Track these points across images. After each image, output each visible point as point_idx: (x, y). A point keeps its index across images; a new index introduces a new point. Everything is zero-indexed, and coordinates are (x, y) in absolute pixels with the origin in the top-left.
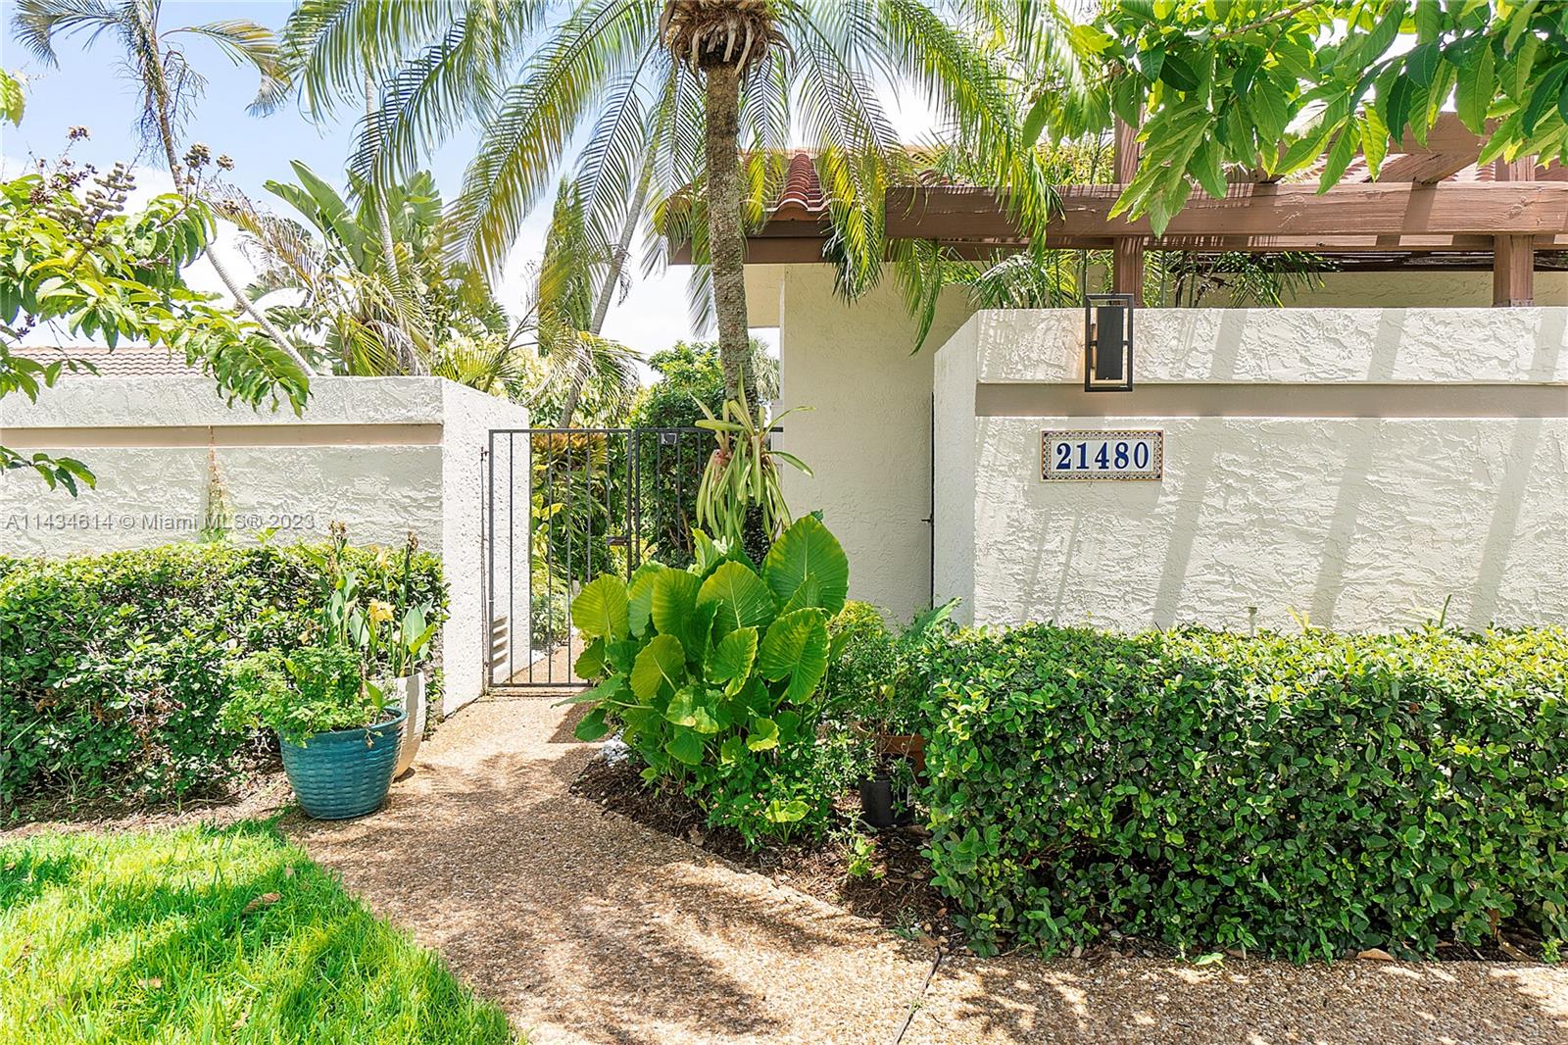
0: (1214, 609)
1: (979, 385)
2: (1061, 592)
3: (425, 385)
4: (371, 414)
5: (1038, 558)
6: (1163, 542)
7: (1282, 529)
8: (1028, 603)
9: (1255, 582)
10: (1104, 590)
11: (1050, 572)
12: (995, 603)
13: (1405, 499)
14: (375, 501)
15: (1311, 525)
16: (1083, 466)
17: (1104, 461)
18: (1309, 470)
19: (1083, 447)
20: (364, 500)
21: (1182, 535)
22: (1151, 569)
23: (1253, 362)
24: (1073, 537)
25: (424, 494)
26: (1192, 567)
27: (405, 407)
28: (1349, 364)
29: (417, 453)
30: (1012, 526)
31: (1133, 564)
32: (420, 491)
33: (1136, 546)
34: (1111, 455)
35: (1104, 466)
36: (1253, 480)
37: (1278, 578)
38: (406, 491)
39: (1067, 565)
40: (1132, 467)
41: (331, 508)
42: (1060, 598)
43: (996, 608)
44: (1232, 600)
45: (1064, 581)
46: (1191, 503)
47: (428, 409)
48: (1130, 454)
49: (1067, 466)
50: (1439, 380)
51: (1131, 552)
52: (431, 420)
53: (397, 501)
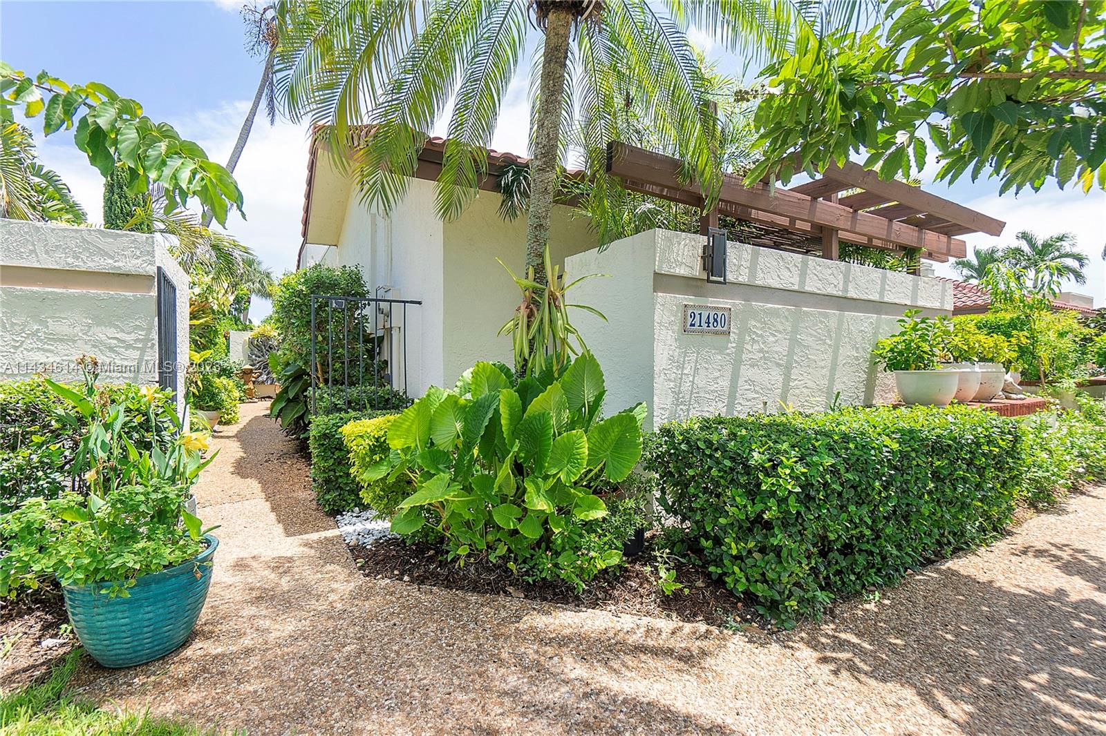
0: (748, 403)
1: (656, 274)
2: (691, 397)
3: (135, 240)
4: (70, 260)
5: (681, 379)
6: (729, 368)
7: (771, 362)
8: (677, 405)
9: (762, 389)
10: (707, 396)
11: (686, 386)
12: (662, 406)
13: (807, 347)
14: (74, 342)
15: (780, 359)
16: (700, 326)
17: (709, 323)
18: (780, 332)
19: (700, 314)
20: (61, 340)
21: (737, 363)
22: (725, 383)
23: (762, 275)
24: (696, 366)
25: (133, 336)
26: (741, 382)
27: (112, 258)
28: (792, 280)
29: (126, 300)
30: (670, 360)
31: (719, 381)
32: (129, 333)
33: (720, 371)
34: (712, 320)
35: (708, 326)
36: (761, 336)
37: (769, 386)
38: (112, 332)
39: (693, 382)
40: (719, 328)
41: (16, 348)
42: (690, 401)
43: (663, 408)
44: (754, 399)
45: (692, 391)
46: (740, 349)
47: (139, 261)
48: (719, 320)
49: (694, 325)
50: (819, 292)
51: (718, 374)
52: (141, 271)
53: (101, 342)
